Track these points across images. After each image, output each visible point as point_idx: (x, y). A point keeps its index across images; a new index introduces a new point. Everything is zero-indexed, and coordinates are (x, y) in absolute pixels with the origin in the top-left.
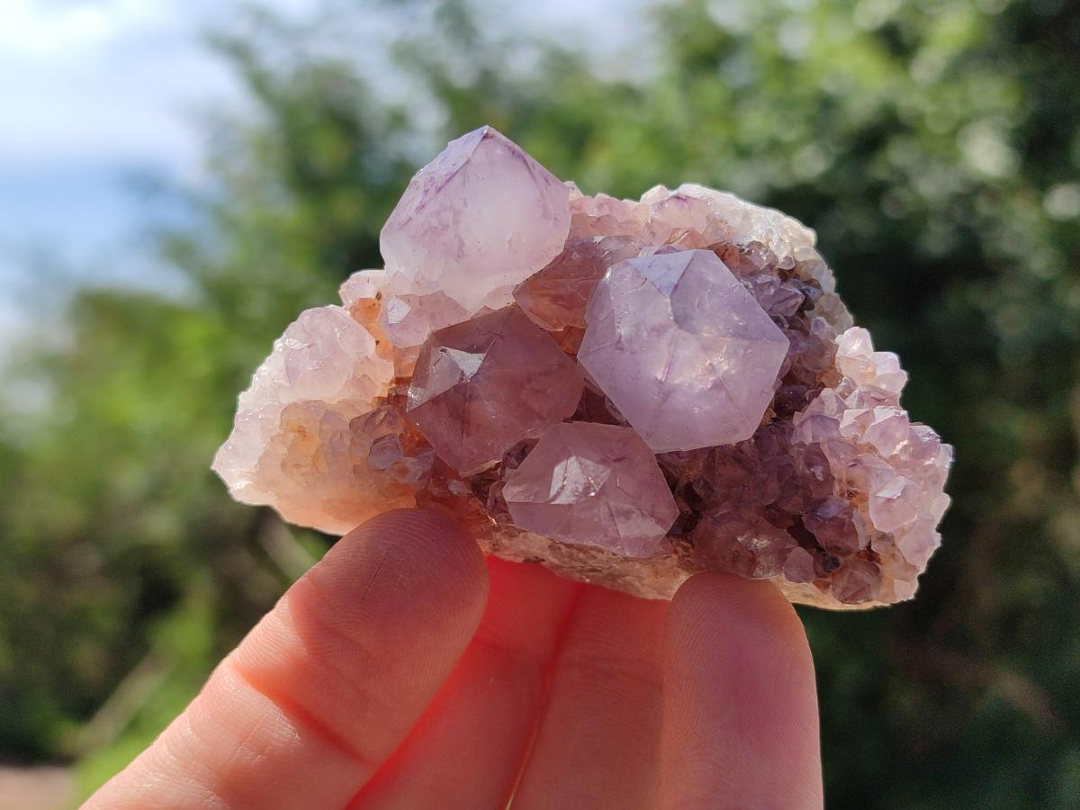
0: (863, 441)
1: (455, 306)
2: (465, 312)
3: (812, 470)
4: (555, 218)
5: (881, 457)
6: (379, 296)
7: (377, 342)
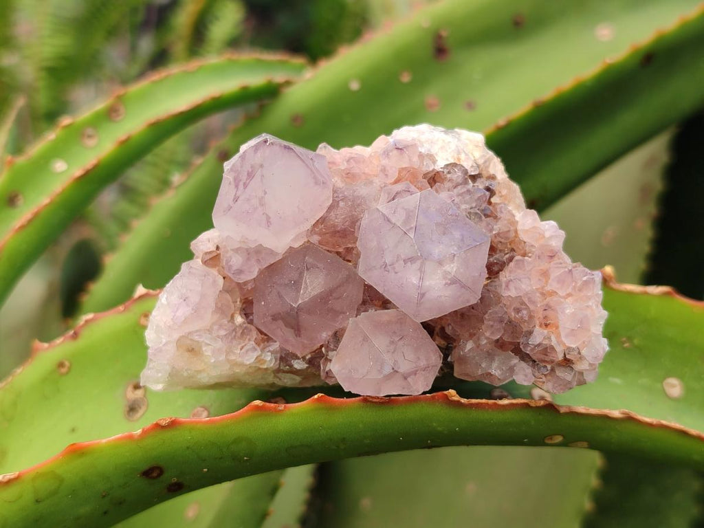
0: (548, 288)
1: (271, 252)
2: (277, 254)
3: (520, 314)
4: (323, 183)
5: (561, 297)
6: (218, 248)
7: (224, 278)
